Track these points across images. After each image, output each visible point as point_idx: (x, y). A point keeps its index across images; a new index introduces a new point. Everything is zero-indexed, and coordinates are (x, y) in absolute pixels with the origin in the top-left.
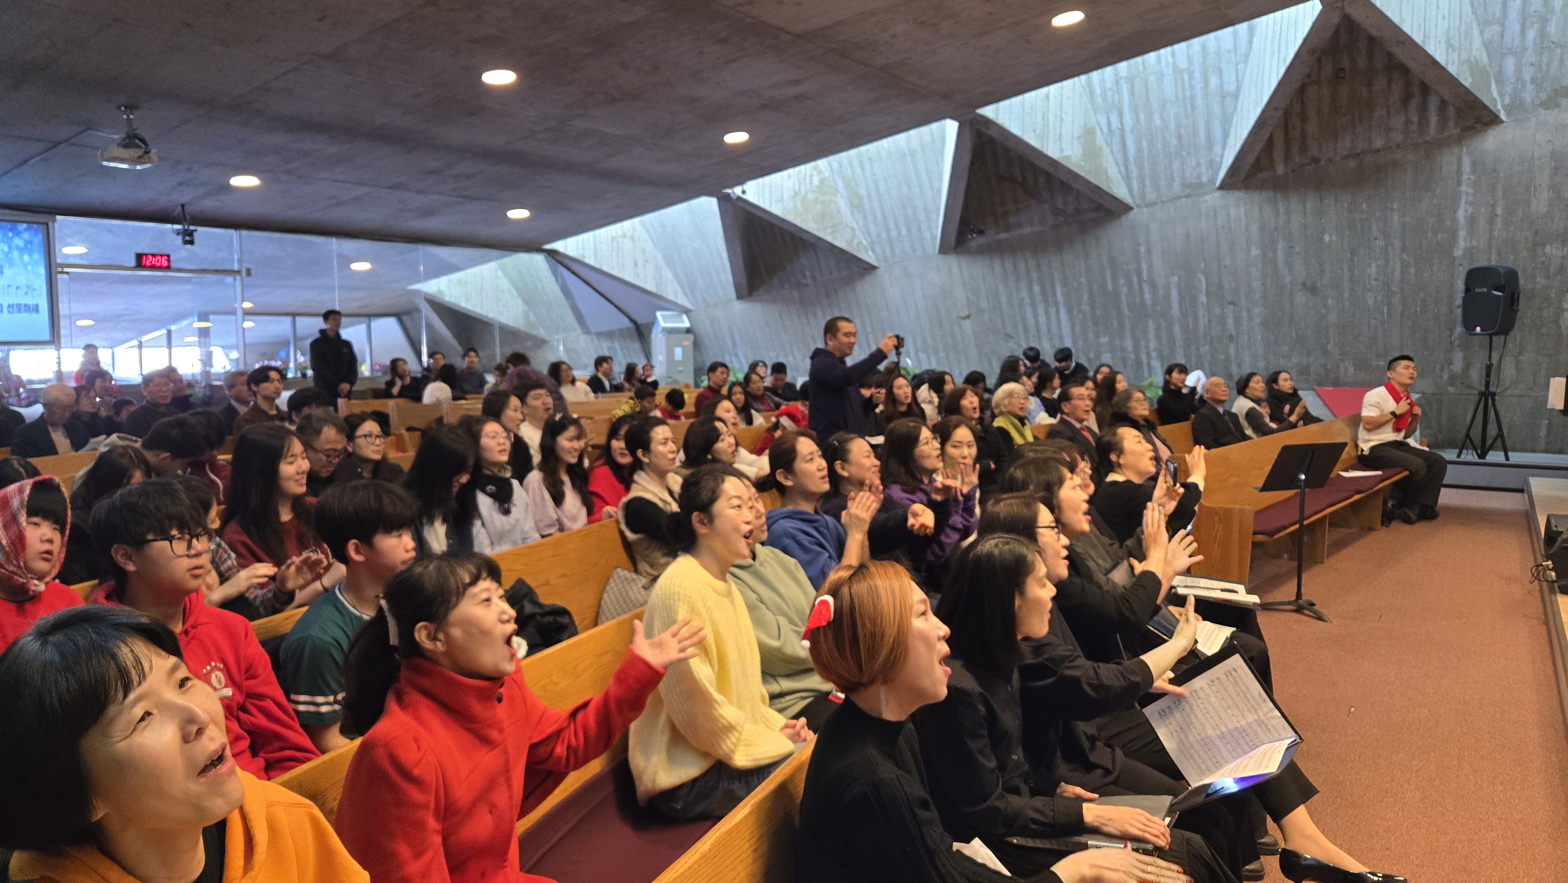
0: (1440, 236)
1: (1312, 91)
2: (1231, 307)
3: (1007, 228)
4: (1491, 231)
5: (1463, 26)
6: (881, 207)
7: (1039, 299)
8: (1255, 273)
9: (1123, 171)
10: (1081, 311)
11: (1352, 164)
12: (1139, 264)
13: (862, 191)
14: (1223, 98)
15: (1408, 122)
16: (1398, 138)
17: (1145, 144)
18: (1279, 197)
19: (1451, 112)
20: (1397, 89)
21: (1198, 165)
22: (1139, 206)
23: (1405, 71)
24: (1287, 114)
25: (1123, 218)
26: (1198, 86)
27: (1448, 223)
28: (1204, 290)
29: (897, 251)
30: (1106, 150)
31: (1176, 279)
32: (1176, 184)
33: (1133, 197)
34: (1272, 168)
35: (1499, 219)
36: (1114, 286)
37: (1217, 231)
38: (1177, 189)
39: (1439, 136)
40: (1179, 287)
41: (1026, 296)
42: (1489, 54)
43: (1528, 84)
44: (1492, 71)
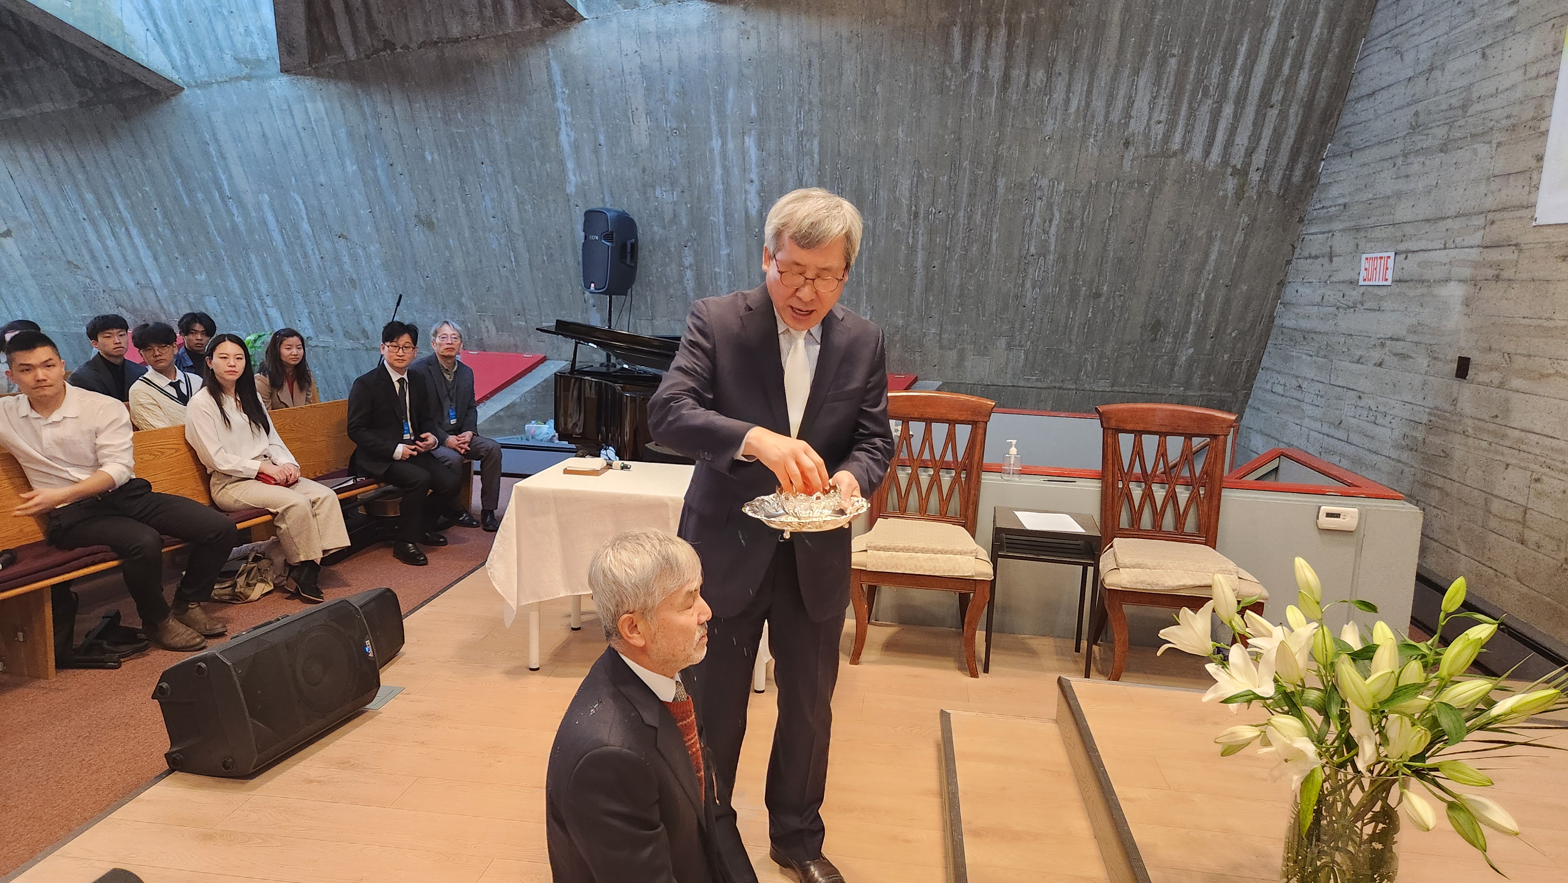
2: (342, 241)
3: (20, 100)
7: (97, 213)
8: (359, 198)
9: (152, 28)
10: (159, 235)
11: (432, 54)
12: (215, 174)
16: (475, 25)
18: (359, 91)
21: (246, 31)
22: (190, 86)
25: (174, 100)
27: (553, 149)
28: (305, 217)
31: (266, 196)
32: (228, 58)
33: (178, 72)
34: (341, 48)
35: (604, 150)
36: (190, 200)
37: (298, 133)
38: (231, 64)
39: (520, 30)
40: (274, 210)
41: (78, 207)
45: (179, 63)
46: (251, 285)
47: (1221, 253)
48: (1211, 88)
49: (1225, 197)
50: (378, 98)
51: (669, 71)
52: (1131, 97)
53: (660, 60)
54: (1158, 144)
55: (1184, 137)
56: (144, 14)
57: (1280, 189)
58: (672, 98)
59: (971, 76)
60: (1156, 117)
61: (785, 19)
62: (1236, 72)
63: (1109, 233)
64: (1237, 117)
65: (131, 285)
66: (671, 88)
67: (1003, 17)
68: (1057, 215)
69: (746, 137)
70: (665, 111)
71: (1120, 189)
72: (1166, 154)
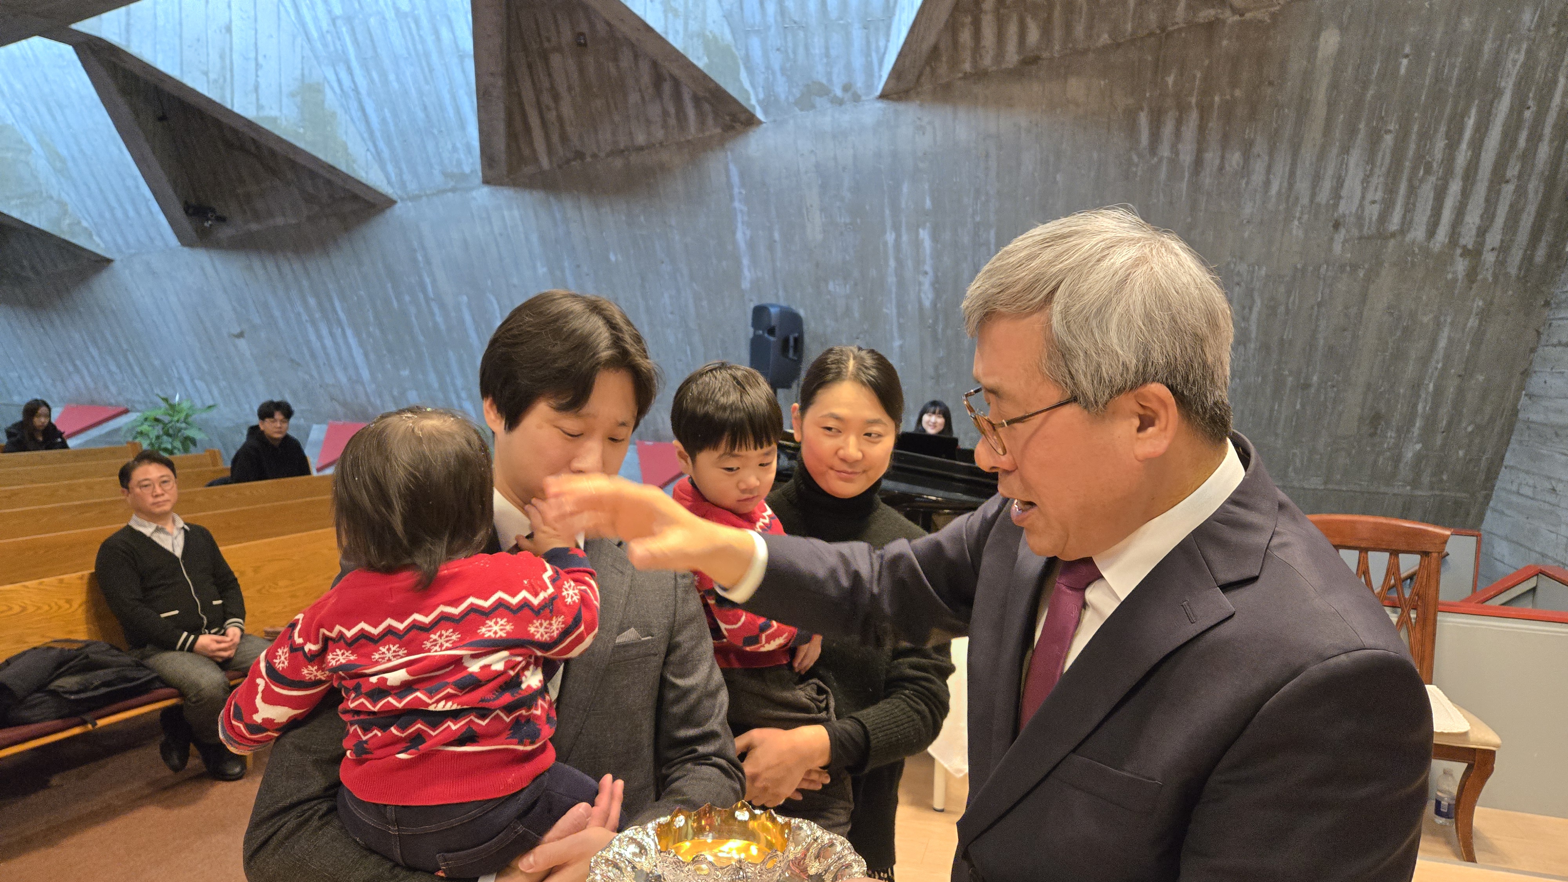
0: (724, 263)
1: (556, 61)
3: (257, 216)
4: (774, 259)
6: (92, 174)
7: (318, 315)
9: (372, 149)
10: (370, 335)
11: (618, 163)
15: (665, 113)
16: (660, 134)
17: (387, 113)
18: (551, 199)
19: (706, 105)
20: (645, 68)
21: (455, 149)
22: (402, 199)
25: (388, 212)
26: (430, 39)
27: (730, 248)
29: (123, 237)
30: (342, 117)
31: (465, 299)
32: (436, 172)
33: (393, 187)
34: (536, 160)
35: (779, 248)
36: (398, 301)
37: (495, 238)
38: (439, 179)
39: (701, 135)
41: (301, 310)
42: (733, 32)
43: (779, 75)
44: (739, 54)
45: (393, 178)
46: (448, 379)
47: (1451, 340)
48: (1435, 165)
49: (1455, 280)
50: (568, 204)
51: (844, 169)
52: (1340, 177)
53: (835, 158)
54: (1373, 225)
55: (1404, 217)
56: (366, 135)
57: (1520, 269)
58: (848, 195)
59: (1161, 160)
60: (1370, 196)
61: (962, 114)
62: (1464, 146)
63: (1317, 319)
64: (1466, 194)
65: (343, 379)
66: (846, 183)
67: (1194, 100)
68: (1258, 302)
69: (921, 231)
70: (839, 208)
71: (1329, 273)
72: (1383, 236)
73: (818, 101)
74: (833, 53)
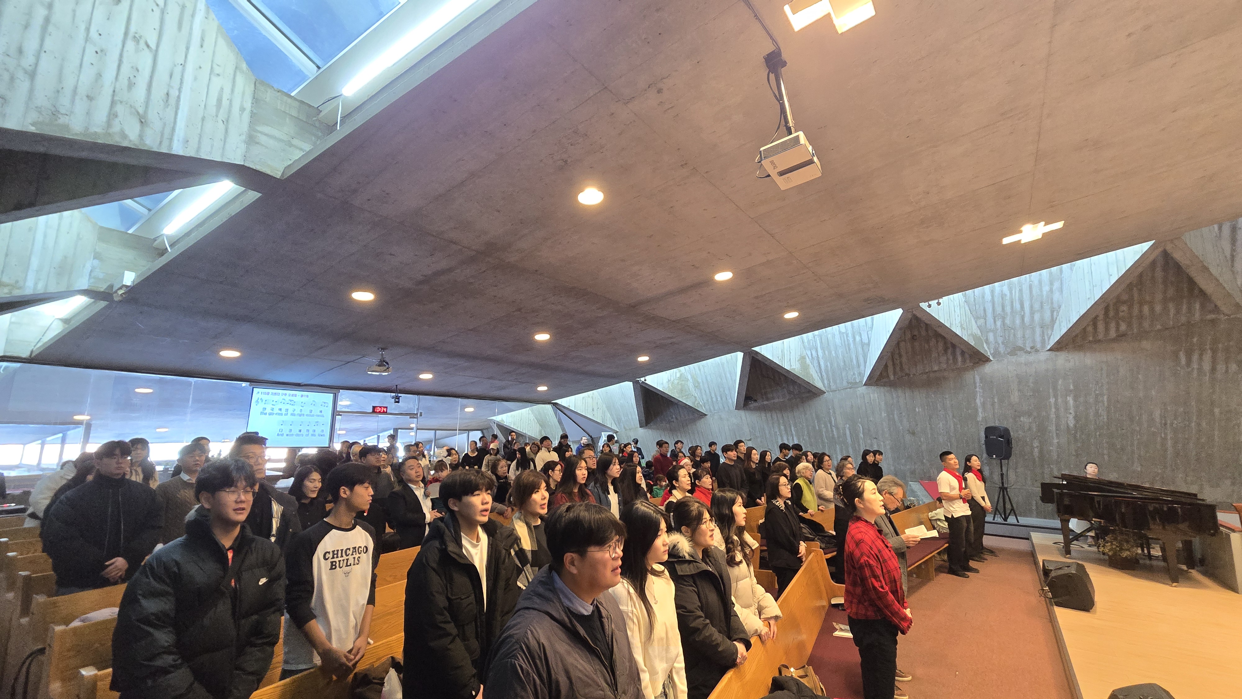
0: (970, 411)
1: (902, 344)
2: (876, 440)
3: (768, 399)
4: (994, 409)
5: (967, 319)
6: (708, 387)
7: (783, 432)
8: (885, 425)
9: (820, 375)
11: (925, 376)
12: (830, 418)
13: (700, 381)
14: (863, 346)
15: (948, 359)
16: (945, 366)
17: (828, 364)
18: (893, 390)
19: (967, 356)
20: (941, 345)
21: (854, 374)
22: (828, 392)
23: (944, 338)
24: (893, 354)
25: (821, 396)
26: (851, 340)
27: (973, 405)
28: (862, 432)
29: (716, 408)
30: (811, 366)
31: (848, 425)
32: (845, 382)
33: (825, 387)
34: (887, 380)
35: (997, 405)
37: (865, 404)
38: (848, 385)
39: (963, 366)
40: (849, 430)
41: (777, 431)
42: (981, 332)
43: (1001, 344)
44: (983, 339)
45: (827, 385)
50: (900, 392)
51: (1030, 376)
53: (1026, 372)
56: (819, 371)
58: (1032, 385)
59: (1193, 369)
61: (1088, 354)
66: (1031, 381)
67: (1208, 347)
69: (1068, 397)
70: (1027, 390)
73: (1019, 353)
74: (1027, 336)
